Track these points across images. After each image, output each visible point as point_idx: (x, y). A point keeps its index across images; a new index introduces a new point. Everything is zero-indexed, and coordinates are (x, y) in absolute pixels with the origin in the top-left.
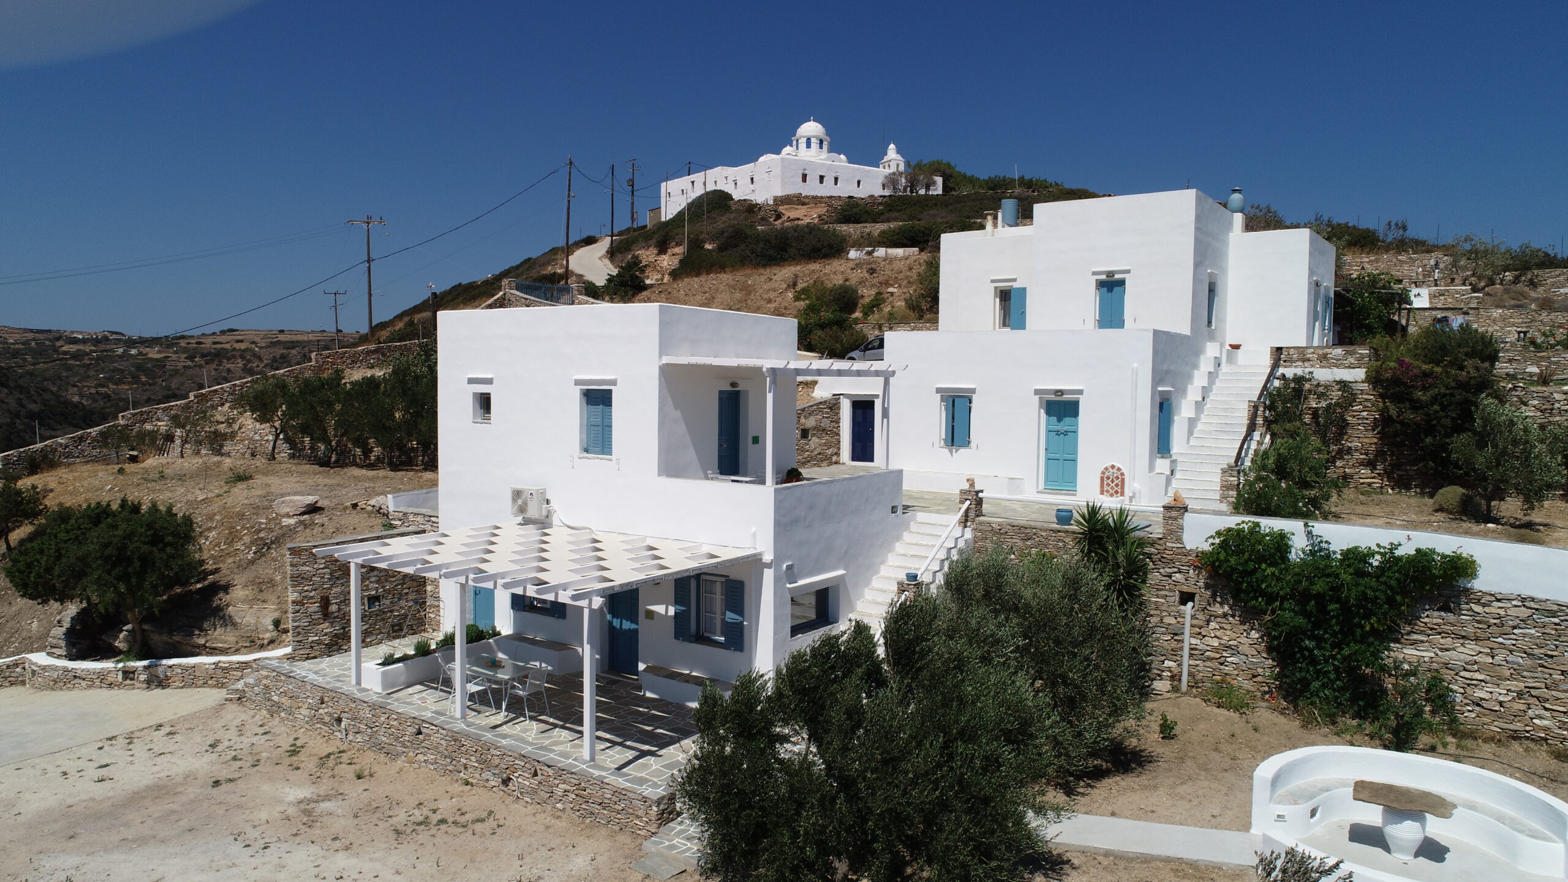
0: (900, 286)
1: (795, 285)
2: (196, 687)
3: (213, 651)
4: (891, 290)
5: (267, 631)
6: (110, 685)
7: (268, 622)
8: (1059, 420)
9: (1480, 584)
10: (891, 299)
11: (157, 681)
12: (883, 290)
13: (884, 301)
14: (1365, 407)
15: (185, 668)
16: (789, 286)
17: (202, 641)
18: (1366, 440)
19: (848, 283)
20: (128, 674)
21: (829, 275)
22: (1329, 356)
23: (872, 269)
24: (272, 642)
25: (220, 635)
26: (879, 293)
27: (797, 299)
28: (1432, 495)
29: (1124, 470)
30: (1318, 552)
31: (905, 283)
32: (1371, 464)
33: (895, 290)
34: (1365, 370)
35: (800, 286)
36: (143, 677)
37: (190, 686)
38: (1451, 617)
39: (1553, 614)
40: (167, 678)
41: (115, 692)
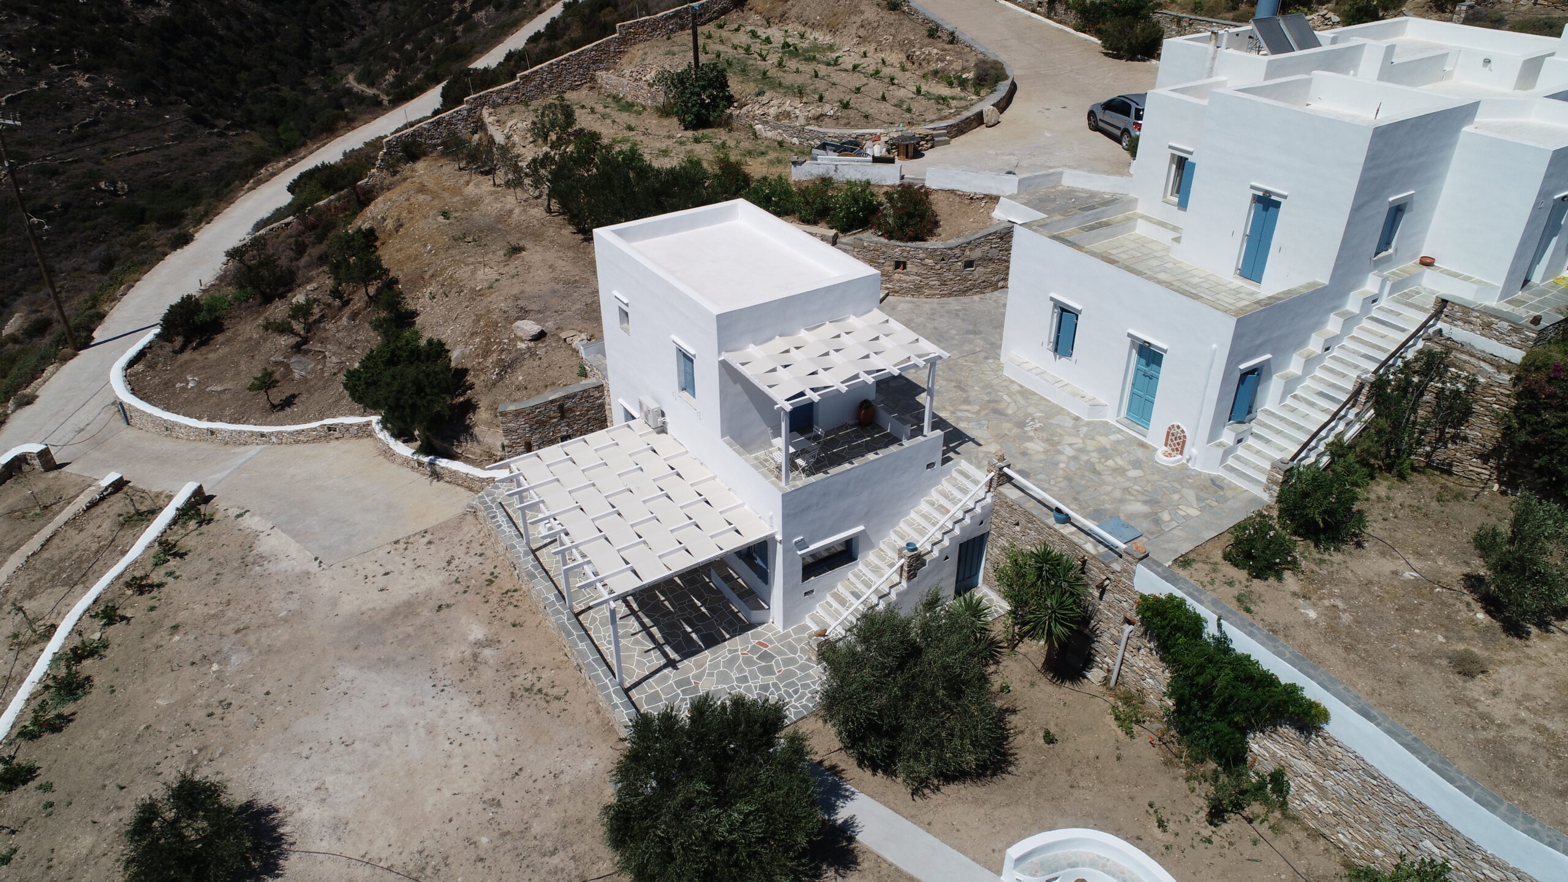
2: (455, 484)
5: (498, 450)
7: (499, 444)
8: (1148, 365)
9: (1330, 728)
11: (435, 474)
14: (1498, 400)
15: (450, 471)
17: (460, 450)
18: (1489, 433)
20: (421, 464)
22: (1494, 326)
25: (469, 447)
29: (1187, 434)
32: (1484, 458)
34: (1524, 354)
36: (428, 469)
38: (1302, 738)
40: (442, 474)
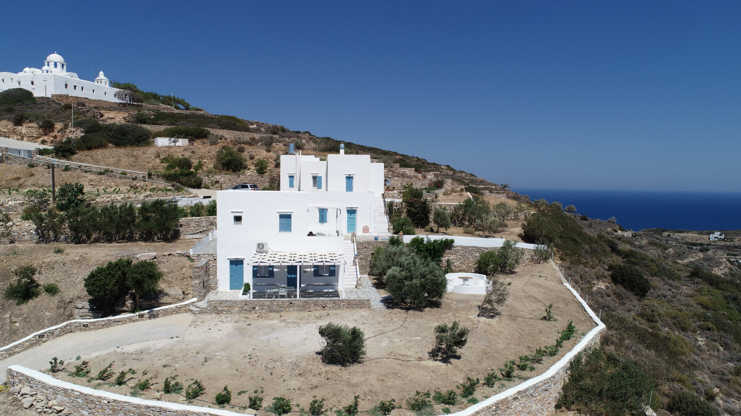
0: (207, 159)
1: (159, 156)
2: (168, 315)
3: (166, 304)
4: (204, 161)
5: (181, 295)
6: (133, 321)
7: (180, 292)
8: (352, 215)
9: (455, 244)
10: (205, 164)
11: (153, 316)
12: (201, 160)
13: (203, 165)
14: (404, 208)
15: (164, 310)
16: (156, 157)
17: (162, 301)
19: (184, 157)
20: (141, 316)
21: (173, 153)
23: (193, 152)
24: (183, 298)
25: (165, 299)
26: (200, 162)
27: (162, 162)
28: (424, 228)
29: (368, 227)
30: (429, 241)
31: (209, 158)
33: (206, 161)
34: (402, 199)
35: (162, 157)
36: (147, 316)
37: (166, 316)
38: (450, 251)
39: (465, 248)
40: (158, 314)
41: (136, 323)
